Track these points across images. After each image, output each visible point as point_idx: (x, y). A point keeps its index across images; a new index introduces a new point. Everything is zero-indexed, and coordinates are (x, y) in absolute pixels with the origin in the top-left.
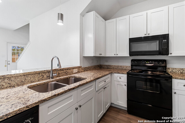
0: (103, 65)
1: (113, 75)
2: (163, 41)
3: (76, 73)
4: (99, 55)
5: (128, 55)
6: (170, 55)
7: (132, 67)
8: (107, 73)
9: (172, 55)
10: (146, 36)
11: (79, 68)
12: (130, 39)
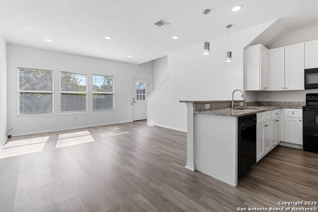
0: (262, 102)
3: (242, 106)
7: (307, 103)
11: (243, 101)
12: (305, 70)
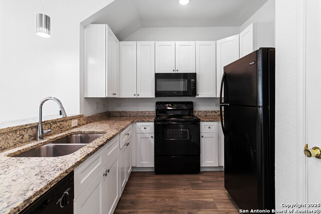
0: (113, 112)
1: (134, 124)
2: (192, 80)
3: (75, 127)
4: (112, 96)
5: (154, 97)
6: (197, 97)
7: (156, 113)
8: (128, 122)
9: (199, 96)
10: (174, 72)
11: (80, 117)
12: (156, 74)
